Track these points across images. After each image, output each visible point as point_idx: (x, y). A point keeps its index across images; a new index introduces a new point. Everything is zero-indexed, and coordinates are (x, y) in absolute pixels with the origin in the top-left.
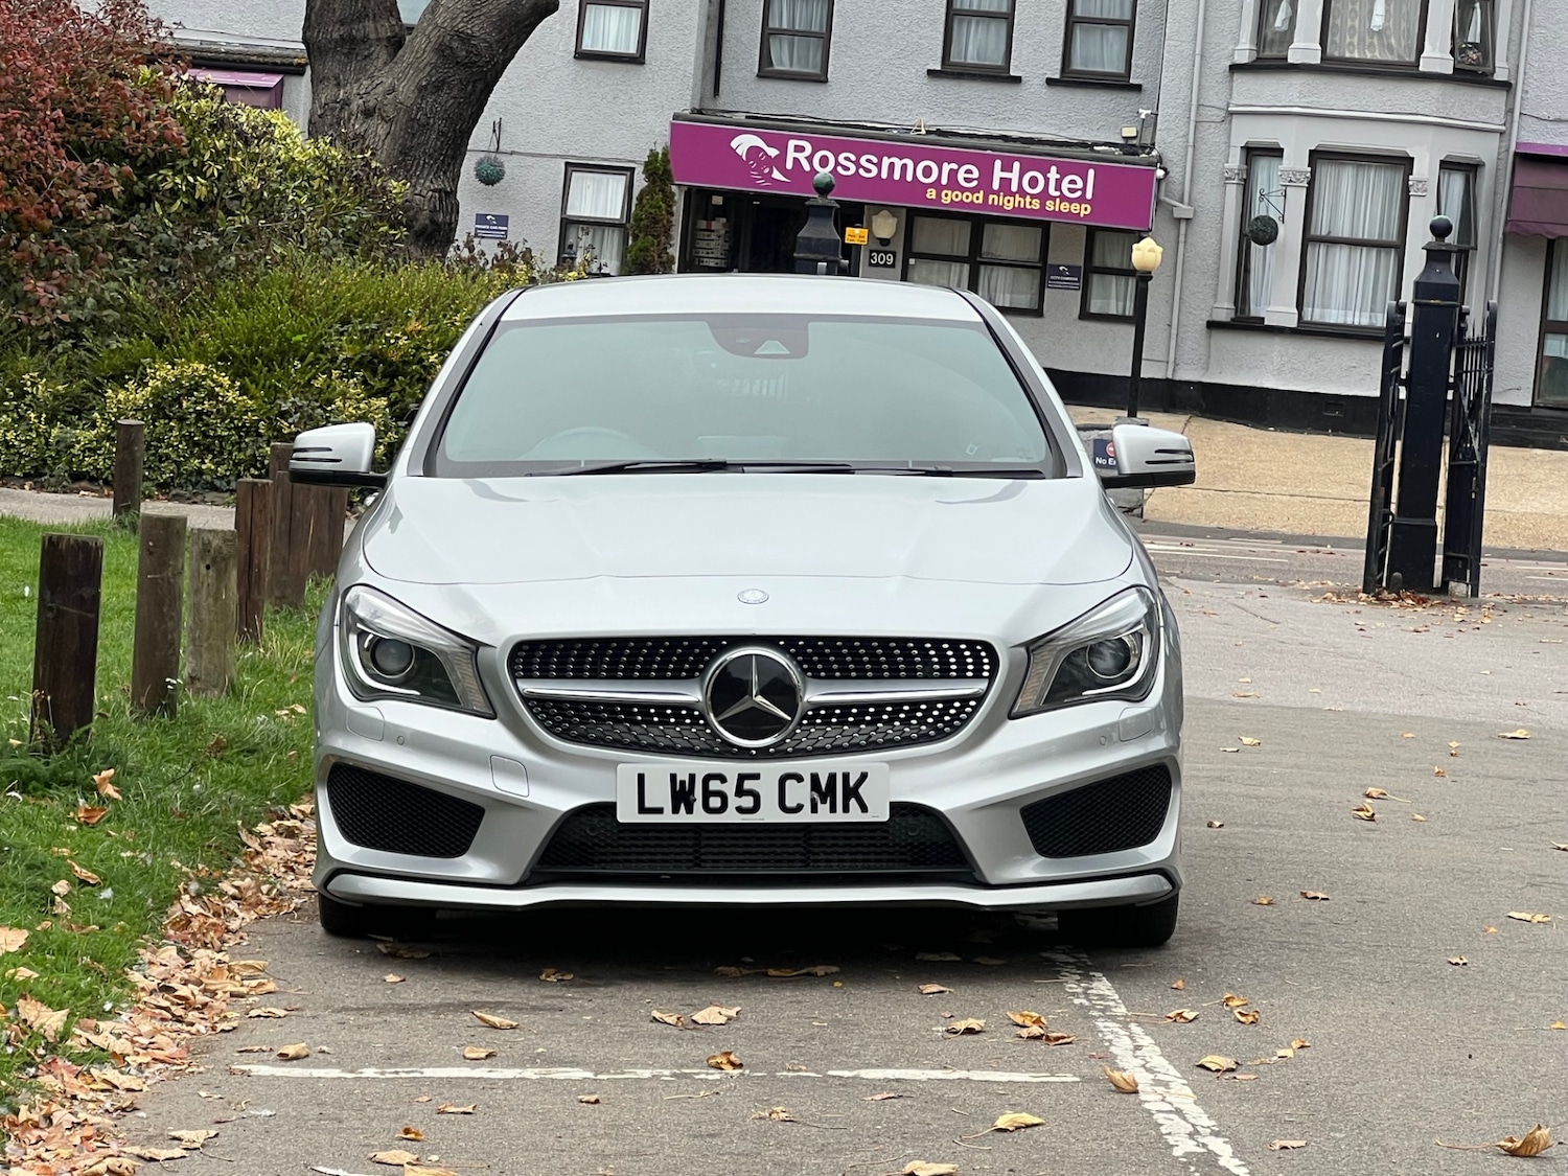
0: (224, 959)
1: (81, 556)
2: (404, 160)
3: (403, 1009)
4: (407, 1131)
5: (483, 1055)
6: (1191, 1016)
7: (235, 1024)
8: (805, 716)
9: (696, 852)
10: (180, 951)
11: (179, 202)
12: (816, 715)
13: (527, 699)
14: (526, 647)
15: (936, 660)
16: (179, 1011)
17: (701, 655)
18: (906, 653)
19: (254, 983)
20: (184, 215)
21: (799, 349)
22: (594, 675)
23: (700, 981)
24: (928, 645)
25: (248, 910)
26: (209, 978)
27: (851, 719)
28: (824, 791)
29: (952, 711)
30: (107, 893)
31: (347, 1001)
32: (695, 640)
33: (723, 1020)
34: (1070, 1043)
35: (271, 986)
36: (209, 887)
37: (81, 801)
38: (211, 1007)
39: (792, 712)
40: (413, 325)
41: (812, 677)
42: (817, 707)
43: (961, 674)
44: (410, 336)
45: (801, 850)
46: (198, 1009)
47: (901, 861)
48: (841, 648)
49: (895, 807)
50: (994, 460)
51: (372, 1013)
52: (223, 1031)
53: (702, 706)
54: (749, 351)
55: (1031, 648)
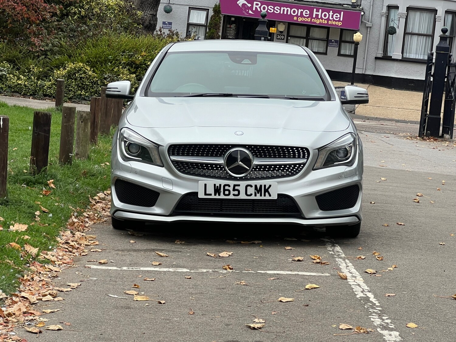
0: (84, 235)
1: (45, 117)
2: (141, 5)
3: (135, 251)
4: (135, 285)
5: (158, 264)
6: (363, 257)
7: (87, 253)
8: (253, 168)
9: (221, 207)
10: (71, 232)
11: (76, 16)
12: (257, 168)
13: (173, 161)
14: (173, 146)
15: (292, 153)
16: (70, 249)
17: (224, 150)
18: (283, 150)
19: (92, 242)
20: (78, 20)
21: (254, 62)
22: (193, 155)
23: (222, 244)
24: (290, 148)
25: (91, 221)
26: (79, 240)
27: (267, 169)
28: (258, 190)
29: (296, 168)
30: (51, 215)
31: (119, 248)
32: (222, 145)
33: (227, 256)
34: (328, 264)
35: (97, 243)
36: (80, 214)
37: (44, 189)
38: (80, 248)
39: (249, 167)
40: (143, 53)
41: (256, 157)
42: (257, 166)
43: (299, 157)
44: (142, 56)
45: (252, 207)
46: (76, 249)
47: (280, 211)
48: (264, 148)
49: (279, 195)
50: (310, 95)
51: (126, 251)
52: (83, 255)
53: (223, 165)
54: (240, 62)
55: (319, 150)
